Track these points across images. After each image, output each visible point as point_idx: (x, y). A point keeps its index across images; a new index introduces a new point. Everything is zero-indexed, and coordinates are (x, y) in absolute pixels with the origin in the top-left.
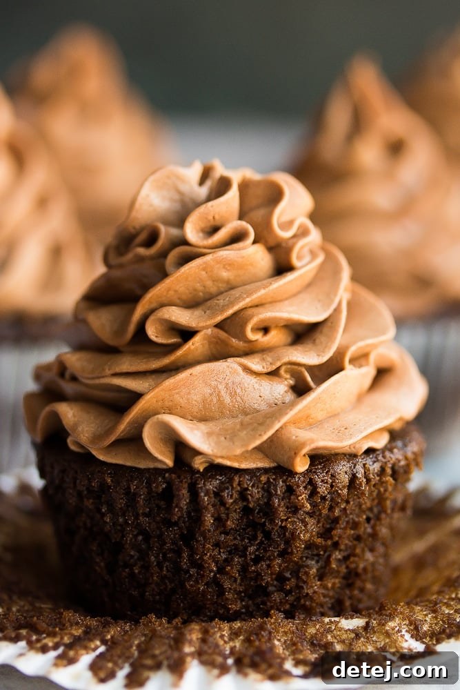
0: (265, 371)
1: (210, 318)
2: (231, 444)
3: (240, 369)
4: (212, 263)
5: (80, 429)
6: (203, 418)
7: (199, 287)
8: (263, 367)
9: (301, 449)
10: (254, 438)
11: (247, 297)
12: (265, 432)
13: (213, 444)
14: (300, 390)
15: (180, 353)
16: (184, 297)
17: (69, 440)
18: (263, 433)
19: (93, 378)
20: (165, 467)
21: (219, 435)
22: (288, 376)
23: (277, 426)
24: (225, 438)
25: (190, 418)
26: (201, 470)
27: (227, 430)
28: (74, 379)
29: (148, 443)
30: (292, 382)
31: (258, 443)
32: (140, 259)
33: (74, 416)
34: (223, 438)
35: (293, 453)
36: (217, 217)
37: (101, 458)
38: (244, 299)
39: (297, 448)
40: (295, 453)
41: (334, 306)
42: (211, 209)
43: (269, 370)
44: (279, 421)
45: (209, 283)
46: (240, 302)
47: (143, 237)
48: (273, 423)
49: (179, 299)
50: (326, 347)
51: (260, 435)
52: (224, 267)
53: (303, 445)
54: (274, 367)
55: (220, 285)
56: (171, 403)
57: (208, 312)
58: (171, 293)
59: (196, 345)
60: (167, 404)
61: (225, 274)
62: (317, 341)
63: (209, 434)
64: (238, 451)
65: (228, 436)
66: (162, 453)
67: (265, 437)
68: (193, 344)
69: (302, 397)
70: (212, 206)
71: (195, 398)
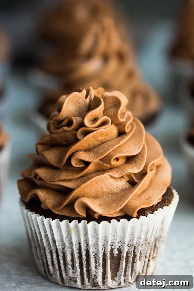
0: (119, 177)
1: (97, 157)
2: (110, 209)
3: (109, 177)
4: (96, 135)
5: (47, 202)
6: (96, 197)
7: (90, 143)
8: (118, 176)
9: (136, 210)
10: (118, 207)
11: (111, 149)
12: (122, 204)
13: (102, 210)
14: (133, 184)
15: (85, 171)
16: (85, 147)
17: (42, 206)
18: (121, 204)
19: (51, 181)
20: (82, 217)
21: (104, 205)
22: (127, 177)
23: (127, 201)
24: (107, 207)
25: (91, 197)
26: (97, 218)
27: (107, 203)
28: (41, 179)
29: (77, 210)
30: (128, 179)
31: (120, 208)
32: (66, 131)
33: (44, 196)
34: (106, 207)
35: (133, 211)
36: (96, 115)
37: (56, 213)
38: (110, 150)
39: (134, 209)
40: (134, 211)
41: (142, 147)
42: (94, 112)
43: (120, 176)
44: (128, 199)
45: (94, 142)
46: (109, 151)
47: (65, 122)
48: (125, 200)
49: (83, 148)
50: (141, 165)
51: (121, 205)
52: (101, 135)
53: (137, 207)
54: (122, 175)
55: (99, 142)
56: (84, 193)
57: (96, 155)
58: (80, 147)
59: (91, 167)
60: (82, 193)
61: (101, 138)
62: (137, 162)
63: (100, 205)
64: (113, 212)
65: (108, 206)
66: (82, 212)
67: (123, 206)
68: (90, 167)
69: (134, 187)
70: (95, 112)
71: (93, 190)
